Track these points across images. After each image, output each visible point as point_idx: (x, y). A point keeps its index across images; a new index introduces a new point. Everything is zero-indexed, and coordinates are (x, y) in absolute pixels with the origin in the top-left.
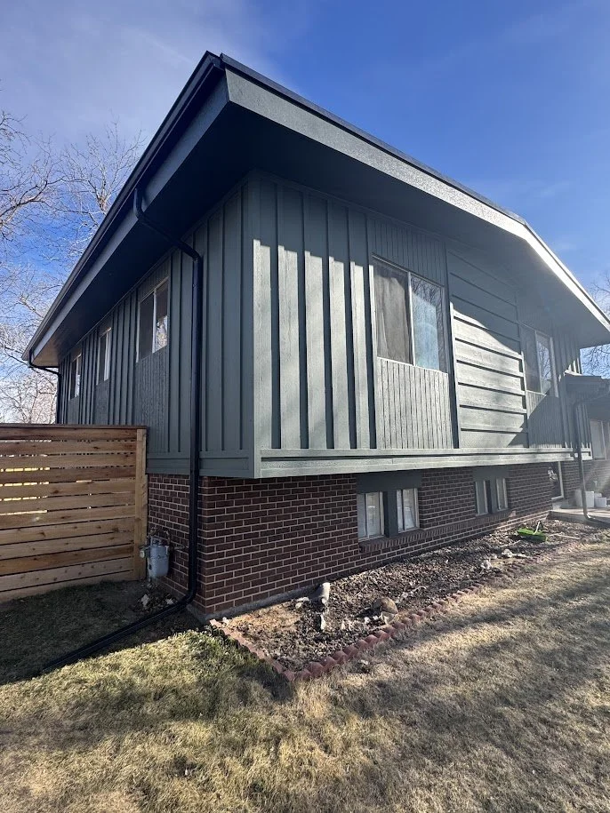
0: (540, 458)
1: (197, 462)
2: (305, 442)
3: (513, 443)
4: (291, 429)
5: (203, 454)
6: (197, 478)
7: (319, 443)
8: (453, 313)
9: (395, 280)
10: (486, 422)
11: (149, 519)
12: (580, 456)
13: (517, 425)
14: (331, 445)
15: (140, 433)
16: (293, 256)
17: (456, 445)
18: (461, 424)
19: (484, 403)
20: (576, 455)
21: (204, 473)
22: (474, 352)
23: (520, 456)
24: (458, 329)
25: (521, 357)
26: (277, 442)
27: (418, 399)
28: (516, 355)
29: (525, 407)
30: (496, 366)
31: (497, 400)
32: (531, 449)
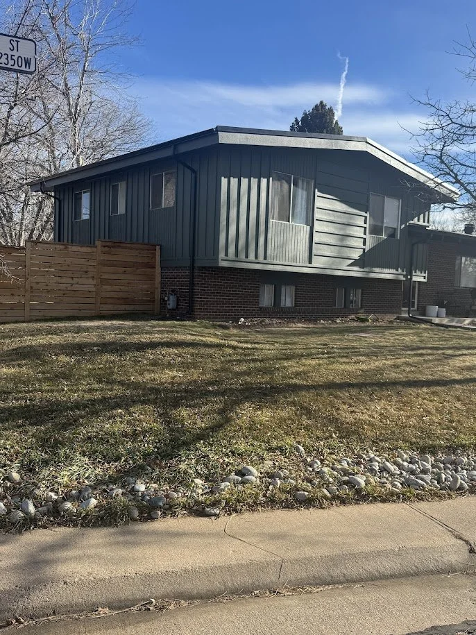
0: (372, 275)
1: (193, 261)
2: (237, 254)
3: (351, 265)
4: (232, 250)
5: (196, 258)
6: (193, 268)
7: (242, 256)
8: (317, 193)
9: (284, 182)
10: (332, 252)
11: (161, 288)
12: (411, 278)
13: (356, 255)
14: (247, 257)
15: (158, 247)
16: (236, 180)
17: (310, 262)
18: (314, 252)
19: (332, 242)
20: (409, 277)
21: (196, 265)
22: (329, 214)
23: (356, 272)
24: (319, 203)
25: (368, 215)
26: (226, 255)
27: (290, 238)
28: (363, 214)
29: (364, 244)
30: (344, 221)
31: (342, 240)
32: (365, 270)
